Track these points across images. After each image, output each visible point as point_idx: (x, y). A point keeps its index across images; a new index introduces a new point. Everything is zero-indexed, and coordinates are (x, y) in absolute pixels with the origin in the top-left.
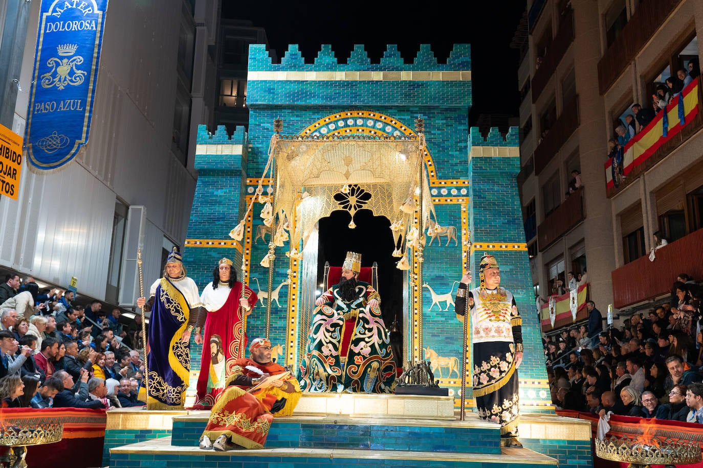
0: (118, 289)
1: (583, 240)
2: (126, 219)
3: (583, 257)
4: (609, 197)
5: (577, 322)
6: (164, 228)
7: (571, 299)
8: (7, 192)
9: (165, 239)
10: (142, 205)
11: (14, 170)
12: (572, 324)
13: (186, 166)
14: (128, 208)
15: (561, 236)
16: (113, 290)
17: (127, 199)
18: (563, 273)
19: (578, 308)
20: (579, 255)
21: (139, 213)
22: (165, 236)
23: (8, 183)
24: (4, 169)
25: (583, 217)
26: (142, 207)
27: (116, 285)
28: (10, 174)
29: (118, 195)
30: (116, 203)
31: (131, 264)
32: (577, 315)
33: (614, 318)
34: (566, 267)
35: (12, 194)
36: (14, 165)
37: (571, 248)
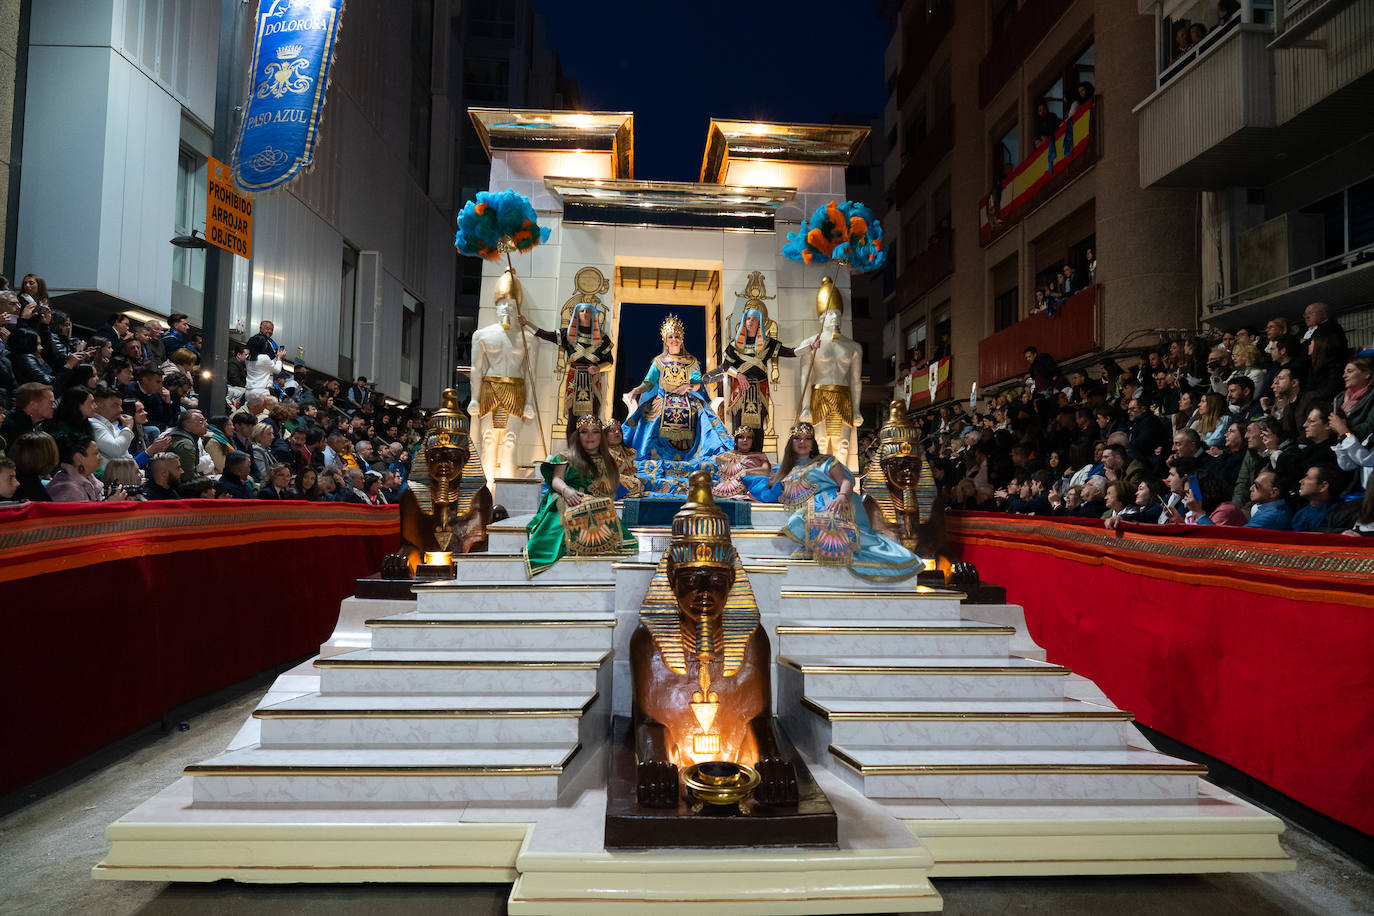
0: (352, 361)
1: (949, 300)
2: (356, 269)
3: (948, 321)
4: (982, 245)
5: (936, 403)
6: (404, 279)
7: (931, 375)
8: (240, 251)
9: (406, 294)
10: (377, 250)
11: (245, 222)
12: (930, 406)
13: (427, 194)
14: (358, 254)
15: (924, 293)
16: (346, 363)
17: (356, 243)
18: (924, 341)
19: (938, 386)
20: (943, 319)
21: (373, 261)
22: (405, 290)
23: (239, 240)
24: (235, 223)
25: (951, 272)
26: (377, 253)
27: (349, 357)
28: (240, 228)
29: (347, 236)
30: (344, 249)
31: (367, 330)
32: (936, 394)
33: (978, 400)
34: (927, 334)
35: (244, 253)
36: (244, 217)
37: (936, 309)
